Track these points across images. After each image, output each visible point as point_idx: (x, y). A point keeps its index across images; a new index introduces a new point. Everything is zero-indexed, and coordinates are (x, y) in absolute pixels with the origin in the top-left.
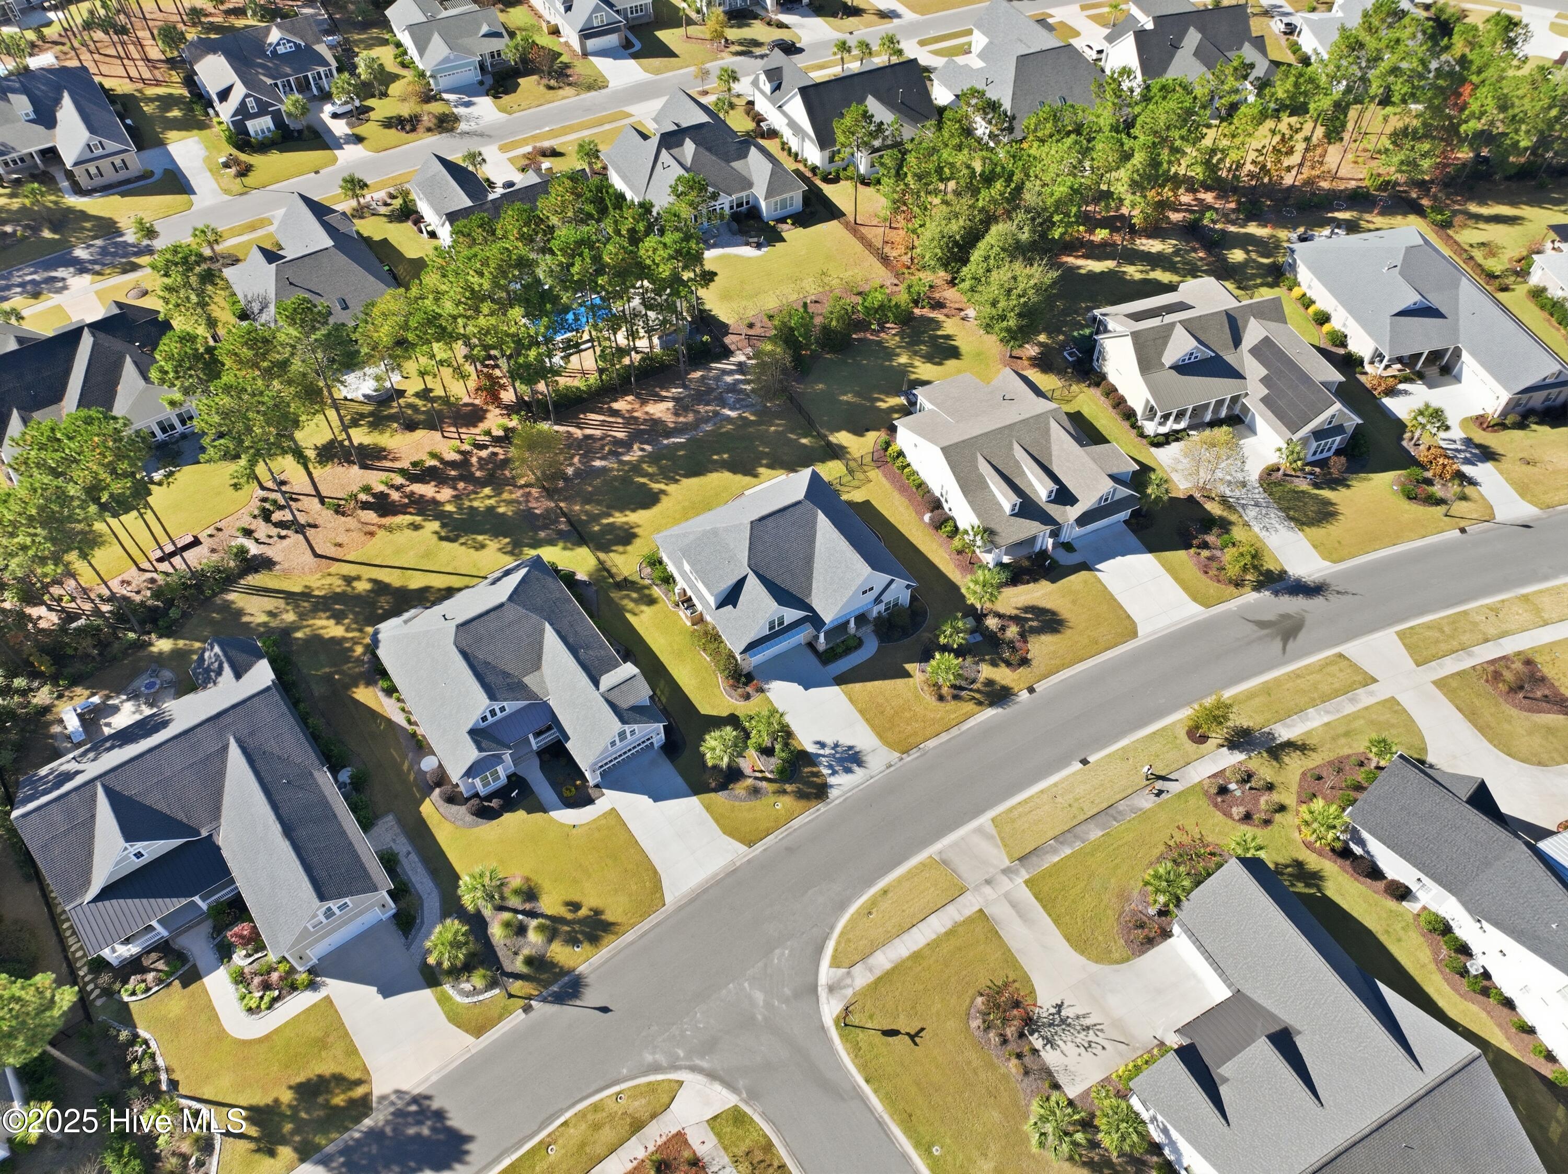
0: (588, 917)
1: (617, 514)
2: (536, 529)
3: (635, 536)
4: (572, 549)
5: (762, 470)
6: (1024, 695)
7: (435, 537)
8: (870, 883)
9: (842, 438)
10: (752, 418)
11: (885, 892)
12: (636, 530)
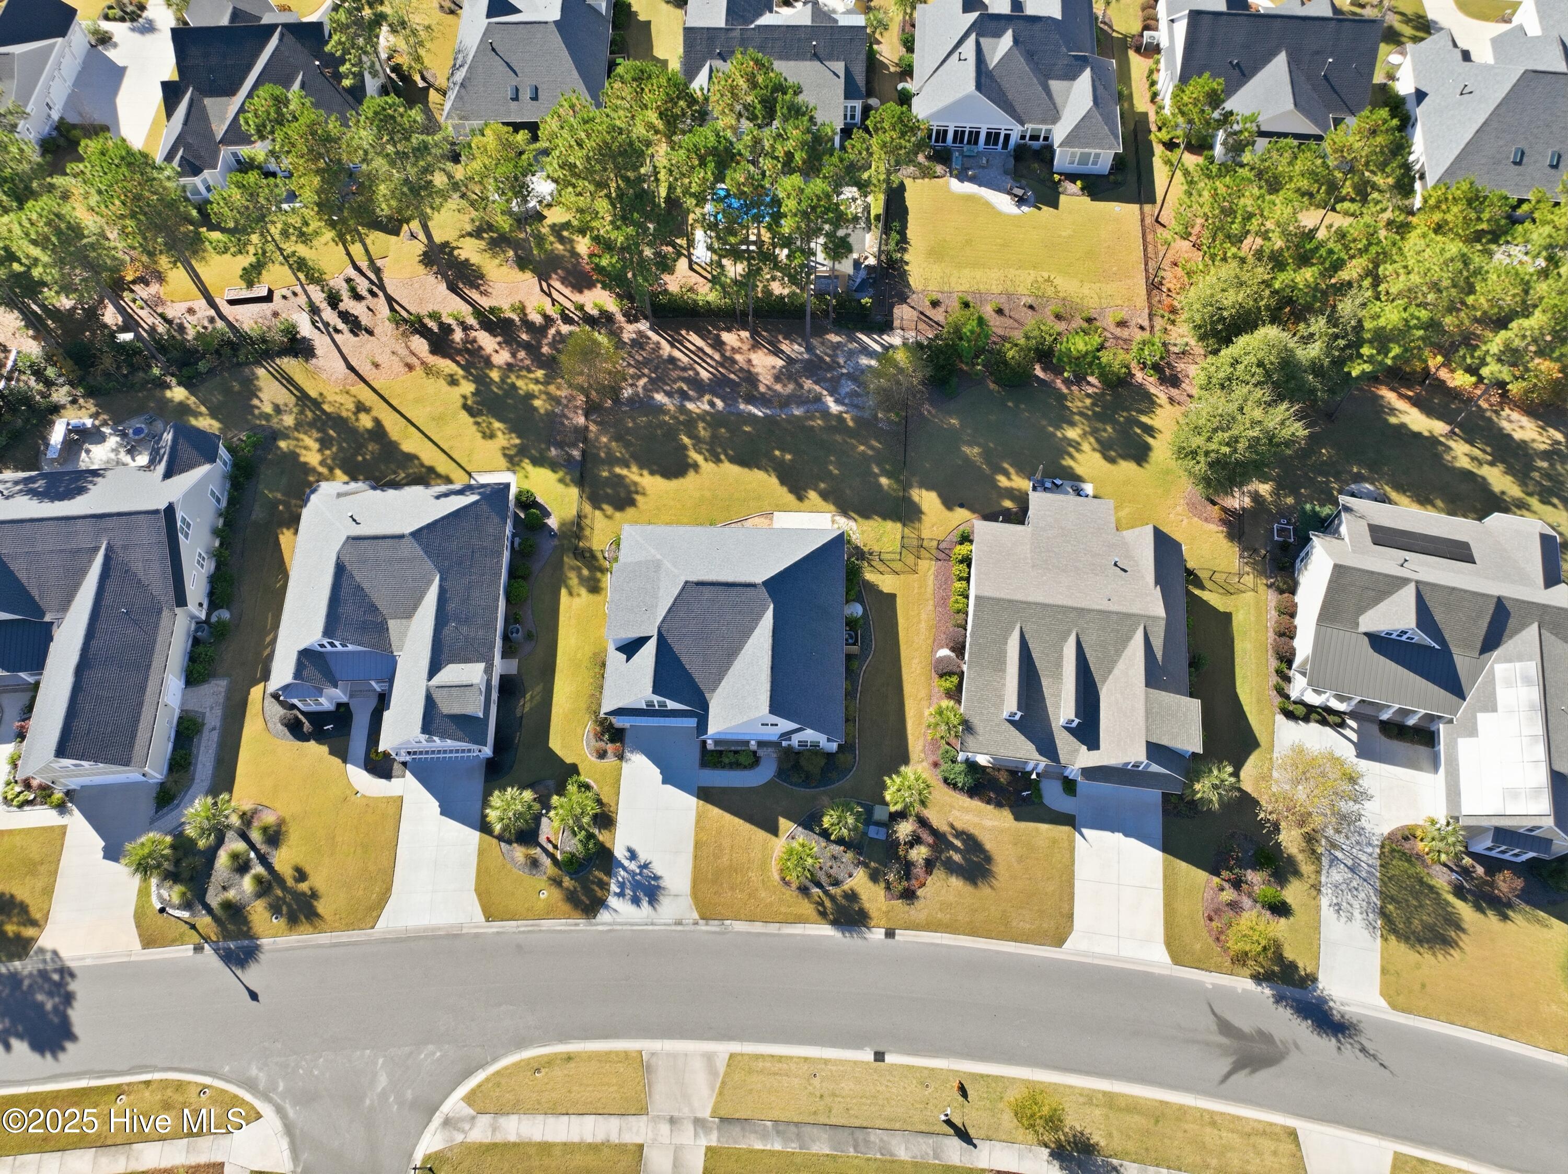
0: (304, 894)
1: (634, 469)
2: (551, 442)
3: (632, 503)
4: (567, 485)
5: (812, 495)
6: (878, 934)
7: (461, 401)
8: (563, 1038)
9: (928, 500)
10: (851, 424)
11: (569, 1058)
12: (638, 498)
